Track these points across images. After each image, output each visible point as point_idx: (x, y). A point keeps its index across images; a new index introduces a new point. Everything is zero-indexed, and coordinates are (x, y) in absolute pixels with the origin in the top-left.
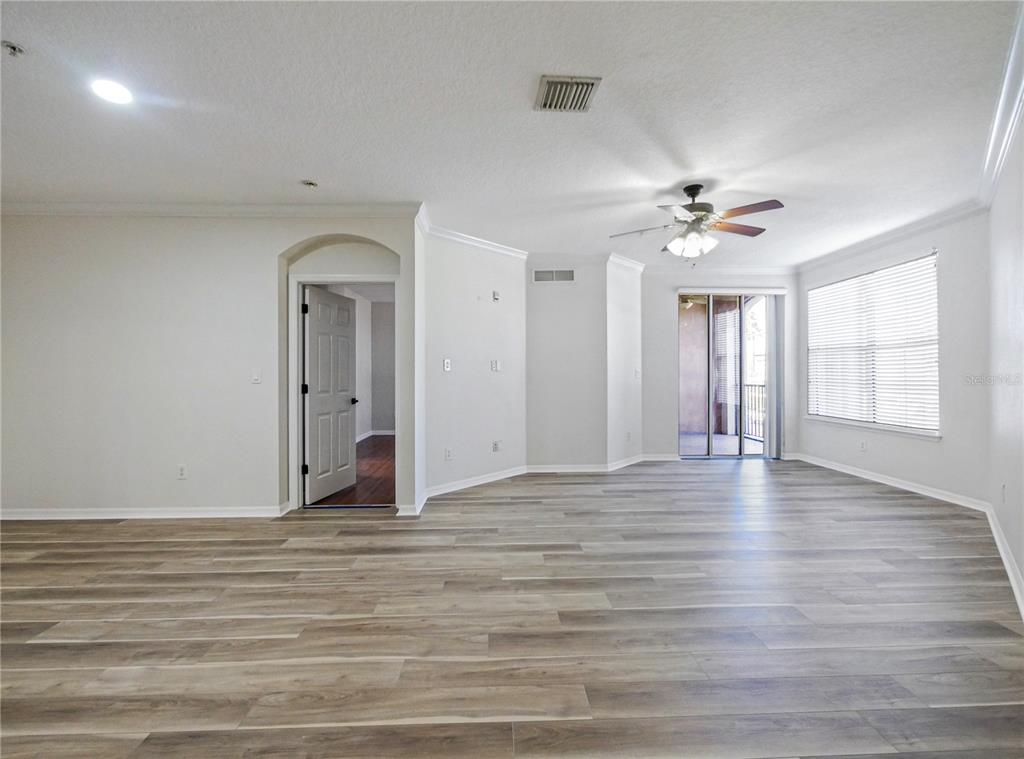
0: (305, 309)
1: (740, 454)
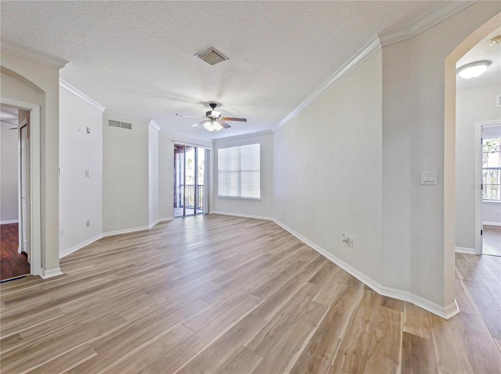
1: (195, 213)
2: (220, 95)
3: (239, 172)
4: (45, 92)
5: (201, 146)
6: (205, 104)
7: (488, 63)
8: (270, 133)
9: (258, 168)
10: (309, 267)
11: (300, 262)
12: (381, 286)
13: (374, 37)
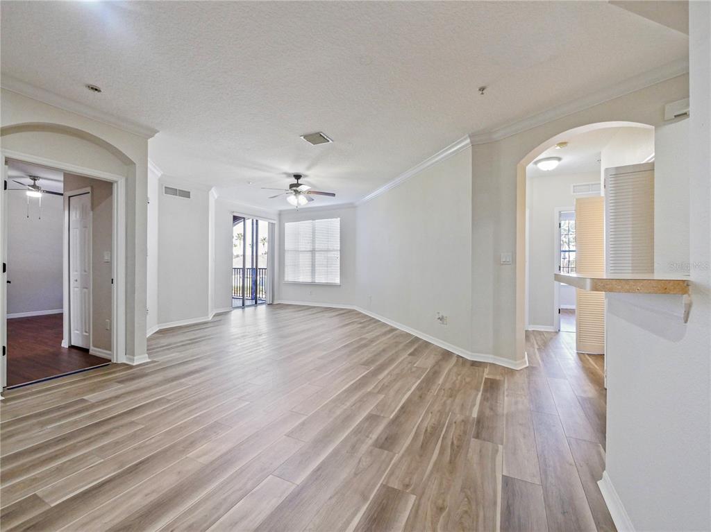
1: (256, 304)
2: (309, 168)
3: (313, 251)
4: (135, 164)
5: (264, 218)
6: (288, 175)
7: (559, 159)
8: (352, 206)
9: (338, 246)
10: (406, 345)
11: (396, 342)
12: (470, 353)
13: (465, 137)
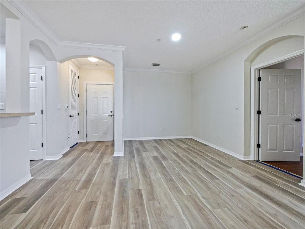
0: (259, 79)
